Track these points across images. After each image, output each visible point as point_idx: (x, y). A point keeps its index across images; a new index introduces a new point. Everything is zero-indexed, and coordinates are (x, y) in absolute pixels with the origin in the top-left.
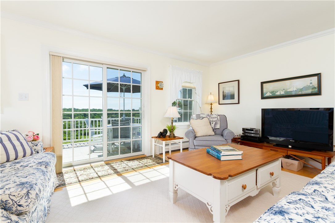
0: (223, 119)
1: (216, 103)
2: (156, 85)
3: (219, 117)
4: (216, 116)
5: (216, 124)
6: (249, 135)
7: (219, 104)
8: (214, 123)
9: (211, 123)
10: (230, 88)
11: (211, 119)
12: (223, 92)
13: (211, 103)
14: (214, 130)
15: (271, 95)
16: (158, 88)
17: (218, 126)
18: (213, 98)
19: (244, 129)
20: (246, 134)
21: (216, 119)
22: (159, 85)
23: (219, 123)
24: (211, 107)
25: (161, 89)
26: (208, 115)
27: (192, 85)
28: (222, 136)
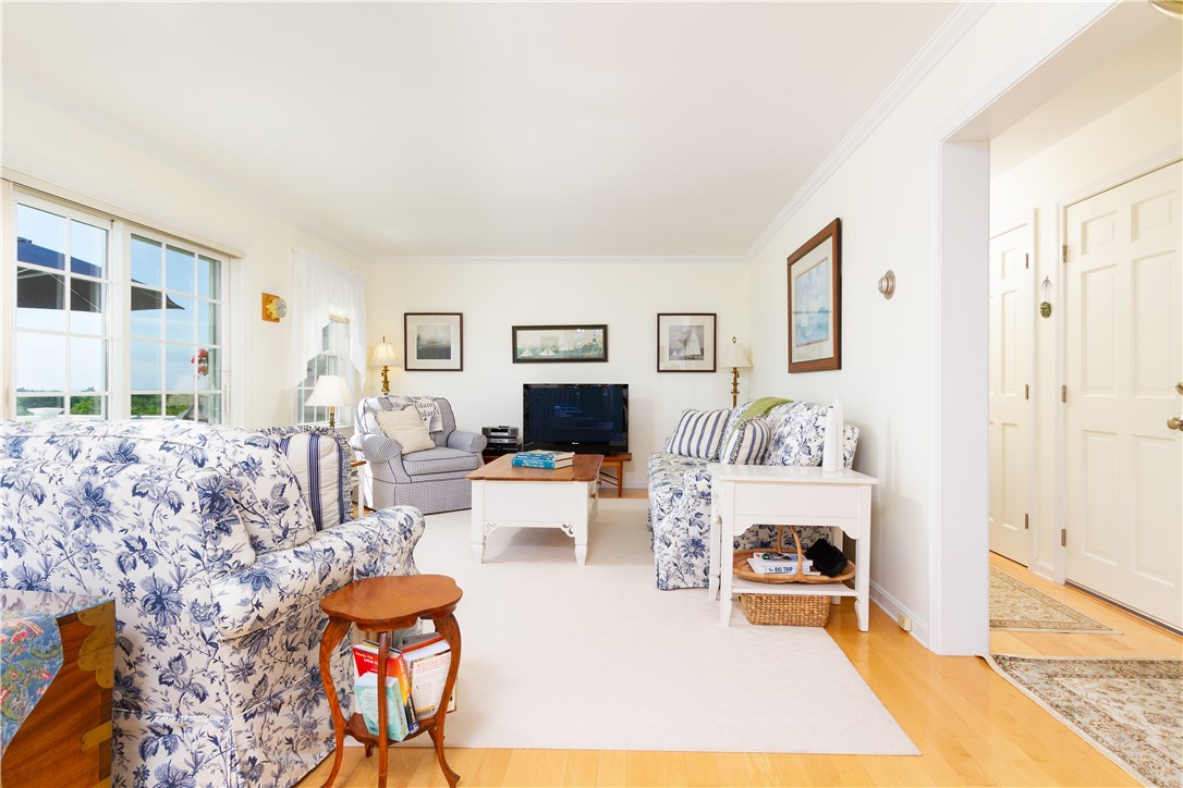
0: (446, 408)
1: (399, 366)
2: (263, 305)
3: (436, 404)
4: (430, 402)
5: (433, 421)
6: (498, 441)
7: (406, 369)
8: (429, 418)
9: (423, 418)
10: (442, 332)
11: (421, 410)
12: (418, 339)
13: (386, 367)
14: (433, 434)
15: (531, 355)
16: (267, 316)
17: (439, 427)
18: (389, 352)
19: (485, 431)
20: (493, 440)
21: (432, 409)
22: (272, 307)
23: (440, 419)
24: (386, 377)
25: (277, 320)
26: (410, 399)
27: (340, 312)
28: (452, 447)
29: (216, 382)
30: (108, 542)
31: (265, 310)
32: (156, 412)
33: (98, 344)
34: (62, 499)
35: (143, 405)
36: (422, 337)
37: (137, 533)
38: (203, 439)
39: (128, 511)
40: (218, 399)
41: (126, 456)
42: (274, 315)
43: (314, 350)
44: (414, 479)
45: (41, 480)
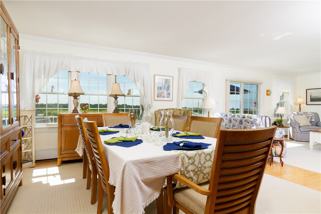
0: (317, 115)
1: (304, 104)
2: (267, 92)
3: (313, 114)
4: (311, 114)
5: (311, 118)
7: (307, 104)
8: (310, 118)
9: (308, 118)
10: (318, 94)
11: (308, 116)
13: (300, 104)
14: (311, 122)
16: (267, 95)
17: (313, 120)
18: (301, 100)
21: (311, 115)
22: (268, 93)
23: (314, 118)
24: (300, 107)
25: (270, 95)
26: (305, 113)
27: (286, 91)
28: (317, 126)
29: (257, 109)
30: (242, 126)
31: (267, 93)
32: (247, 113)
33: (239, 102)
34: (239, 121)
35: (245, 112)
36: (312, 96)
37: (245, 125)
38: (251, 116)
39: (244, 123)
40: (257, 111)
41: (244, 117)
42: (269, 94)
43: (278, 101)
44: (302, 132)
45: (237, 119)
